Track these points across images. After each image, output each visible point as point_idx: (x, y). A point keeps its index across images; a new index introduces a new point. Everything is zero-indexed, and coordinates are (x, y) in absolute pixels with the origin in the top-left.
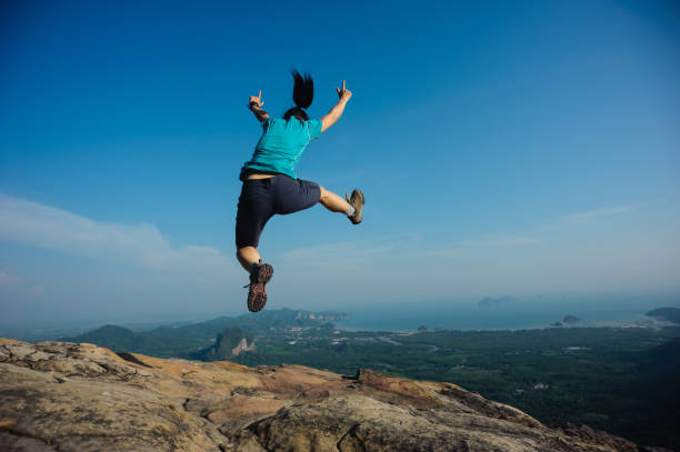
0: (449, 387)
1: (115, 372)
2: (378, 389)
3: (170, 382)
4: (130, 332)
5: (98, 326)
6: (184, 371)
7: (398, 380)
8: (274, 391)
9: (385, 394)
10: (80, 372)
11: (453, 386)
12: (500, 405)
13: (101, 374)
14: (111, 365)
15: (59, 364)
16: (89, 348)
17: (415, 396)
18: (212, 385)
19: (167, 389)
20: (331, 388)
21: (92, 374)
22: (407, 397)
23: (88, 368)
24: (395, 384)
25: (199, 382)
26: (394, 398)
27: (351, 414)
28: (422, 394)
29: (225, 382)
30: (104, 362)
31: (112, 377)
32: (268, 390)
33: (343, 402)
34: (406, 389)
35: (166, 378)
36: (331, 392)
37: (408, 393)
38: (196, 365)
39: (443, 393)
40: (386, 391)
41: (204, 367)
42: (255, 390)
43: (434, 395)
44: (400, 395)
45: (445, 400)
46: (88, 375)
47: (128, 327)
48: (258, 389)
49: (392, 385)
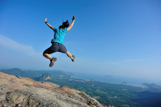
0: (82, 93)
2: (62, 90)
3: (5, 80)
6: (13, 78)
7: (68, 89)
9: (62, 91)
12: (91, 98)
17: (70, 93)
18: (19, 82)
22: (67, 93)
25: (15, 81)
28: (72, 93)
29: (23, 82)
32: (34, 86)
34: (68, 91)
42: (30, 85)
43: (75, 93)
44: (66, 92)
45: (77, 95)
48: (32, 85)
49: (65, 90)
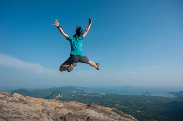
0: (114, 109)
1: (23, 101)
2: (95, 108)
3: (39, 104)
4: (27, 91)
5: (18, 89)
6: (43, 102)
7: (100, 106)
8: (67, 108)
10: (13, 101)
11: (115, 109)
13: (19, 102)
14: (22, 99)
15: (7, 98)
16: (16, 94)
17: (105, 111)
18: (50, 106)
19: (37, 106)
20: (83, 107)
21: (16, 102)
22: (103, 111)
23: (15, 100)
24: (100, 107)
25: (47, 105)
26: (99, 111)
27: (88, 114)
28: (107, 111)
29: (54, 105)
30: (20, 98)
31: (22, 103)
32: (65, 107)
33: (86, 111)
35: (37, 103)
36: (82, 109)
37: (103, 110)
38: (46, 100)
39: (112, 111)
40: (97, 109)
41: (48, 101)
42: (62, 107)
43: (110, 111)
44: (101, 110)
45: (113, 112)
46: (15, 102)
47: (27, 89)
48: (63, 107)
49: (99, 108)
